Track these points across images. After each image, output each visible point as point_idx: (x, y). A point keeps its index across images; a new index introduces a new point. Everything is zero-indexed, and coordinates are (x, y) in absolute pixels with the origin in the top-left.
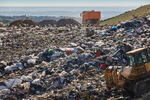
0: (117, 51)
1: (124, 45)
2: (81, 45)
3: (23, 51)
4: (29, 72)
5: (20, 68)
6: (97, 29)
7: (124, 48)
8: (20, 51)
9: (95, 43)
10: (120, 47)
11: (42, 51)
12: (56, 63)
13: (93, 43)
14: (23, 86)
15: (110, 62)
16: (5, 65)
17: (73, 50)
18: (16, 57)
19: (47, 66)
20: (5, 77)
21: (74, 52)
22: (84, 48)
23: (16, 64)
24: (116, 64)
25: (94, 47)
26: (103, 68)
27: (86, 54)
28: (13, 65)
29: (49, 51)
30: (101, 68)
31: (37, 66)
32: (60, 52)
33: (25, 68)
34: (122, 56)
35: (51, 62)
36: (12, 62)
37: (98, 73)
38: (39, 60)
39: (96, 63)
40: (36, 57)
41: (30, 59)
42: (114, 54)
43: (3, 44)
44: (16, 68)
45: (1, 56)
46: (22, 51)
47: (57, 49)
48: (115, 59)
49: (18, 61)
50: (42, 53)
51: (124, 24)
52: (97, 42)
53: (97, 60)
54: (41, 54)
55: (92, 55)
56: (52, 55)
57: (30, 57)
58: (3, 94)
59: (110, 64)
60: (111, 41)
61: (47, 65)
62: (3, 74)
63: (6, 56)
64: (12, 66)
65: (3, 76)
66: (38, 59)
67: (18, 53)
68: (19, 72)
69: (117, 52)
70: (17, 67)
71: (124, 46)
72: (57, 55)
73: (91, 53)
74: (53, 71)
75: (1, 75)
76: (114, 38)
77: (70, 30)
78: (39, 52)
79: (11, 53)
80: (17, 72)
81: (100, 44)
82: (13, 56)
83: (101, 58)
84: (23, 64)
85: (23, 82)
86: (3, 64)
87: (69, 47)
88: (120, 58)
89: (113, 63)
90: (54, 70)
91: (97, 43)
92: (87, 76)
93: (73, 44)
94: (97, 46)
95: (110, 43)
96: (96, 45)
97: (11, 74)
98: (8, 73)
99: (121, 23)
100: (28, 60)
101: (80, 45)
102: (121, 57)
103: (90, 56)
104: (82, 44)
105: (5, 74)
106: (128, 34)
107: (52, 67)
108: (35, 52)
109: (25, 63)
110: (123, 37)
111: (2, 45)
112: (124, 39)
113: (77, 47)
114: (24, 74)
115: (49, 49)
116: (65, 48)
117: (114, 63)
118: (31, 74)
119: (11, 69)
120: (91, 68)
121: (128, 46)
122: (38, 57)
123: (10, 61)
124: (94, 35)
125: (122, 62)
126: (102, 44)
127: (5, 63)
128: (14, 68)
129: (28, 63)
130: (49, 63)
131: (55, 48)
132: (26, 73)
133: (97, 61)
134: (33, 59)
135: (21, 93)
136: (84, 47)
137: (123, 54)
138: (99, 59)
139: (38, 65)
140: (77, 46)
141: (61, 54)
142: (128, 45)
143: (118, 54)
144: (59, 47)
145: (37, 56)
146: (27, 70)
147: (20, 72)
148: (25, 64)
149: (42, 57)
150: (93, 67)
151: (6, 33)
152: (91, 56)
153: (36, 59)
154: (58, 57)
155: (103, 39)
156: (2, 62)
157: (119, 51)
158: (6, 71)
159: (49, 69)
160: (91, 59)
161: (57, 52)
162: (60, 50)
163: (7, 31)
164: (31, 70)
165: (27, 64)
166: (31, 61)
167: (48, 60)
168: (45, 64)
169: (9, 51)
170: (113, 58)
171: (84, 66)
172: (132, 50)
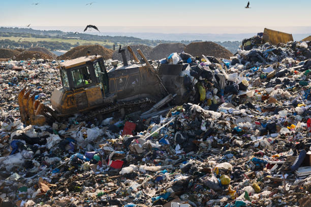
0: (165, 123)
1: (184, 110)
7: (185, 118)
10: (175, 114)
15: (137, 153)
24: (152, 159)
26: (114, 169)
30: (109, 170)
34: (174, 137)
37: (95, 183)
39: (102, 154)
42: (153, 133)
48: (153, 145)
53: (108, 146)
59: (134, 158)
69: (164, 125)
71: (186, 111)
83: (117, 141)
88: (168, 142)
89: (143, 157)
92: (59, 192)
99: (240, 54)
102: (172, 141)
103: (103, 135)
117: (148, 156)
120: (85, 168)
121: (193, 111)
125: (170, 154)
133: (106, 149)
137: (177, 133)
138: (114, 146)
142: (195, 109)
143: (166, 132)
150: (91, 165)
157: (172, 123)
163: (17, 68)
170: (148, 141)
171: (69, 163)
172: (203, 121)
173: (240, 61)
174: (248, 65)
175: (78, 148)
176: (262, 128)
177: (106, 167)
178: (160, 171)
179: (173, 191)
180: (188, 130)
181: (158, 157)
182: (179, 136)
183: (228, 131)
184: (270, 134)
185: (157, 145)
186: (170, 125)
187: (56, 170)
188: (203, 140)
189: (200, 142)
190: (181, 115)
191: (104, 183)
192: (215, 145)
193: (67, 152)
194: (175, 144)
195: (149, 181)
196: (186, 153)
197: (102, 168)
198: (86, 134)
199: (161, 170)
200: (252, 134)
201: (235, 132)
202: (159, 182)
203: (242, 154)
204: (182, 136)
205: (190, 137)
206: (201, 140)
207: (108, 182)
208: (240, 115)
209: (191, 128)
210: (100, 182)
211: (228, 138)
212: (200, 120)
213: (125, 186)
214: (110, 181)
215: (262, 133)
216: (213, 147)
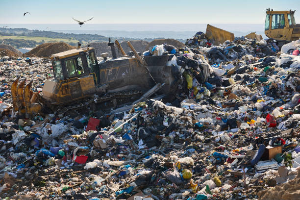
0: (129, 118)
1: (147, 106)
7: (147, 114)
10: (138, 109)
15: (101, 148)
24: (115, 154)
26: (79, 164)
30: (74, 165)
34: (137, 133)
37: (59, 178)
39: (67, 149)
42: (117, 128)
48: (117, 140)
53: (72, 141)
59: (98, 153)
69: (127, 121)
71: (149, 107)
83: (82, 136)
88: (131, 138)
89: (106, 152)
92: (25, 186)
102: (135, 137)
103: (67, 131)
117: (111, 151)
120: (50, 163)
121: (155, 107)
125: (133, 149)
133: (70, 144)
137: (140, 129)
138: (79, 141)
142: (157, 105)
143: (129, 127)
150: (56, 160)
157: (135, 118)
170: (112, 137)
171: (34, 159)
172: (165, 117)
174: (210, 62)
175: (43, 143)
176: (223, 123)
177: (71, 163)
178: (123, 166)
179: (136, 185)
180: (150, 125)
181: (122, 152)
182: (142, 131)
183: (189, 126)
184: (230, 129)
185: (120, 140)
186: (133, 121)
187: (21, 165)
188: (166, 136)
189: (163, 137)
190: (144, 111)
191: (68, 178)
192: (177, 140)
193: (32, 147)
194: (138, 139)
195: (112, 175)
196: (149, 148)
197: (67, 163)
198: (51, 130)
199: (125, 164)
200: (213, 129)
201: (197, 127)
202: (122, 177)
203: (203, 149)
204: (144, 131)
205: (152, 132)
206: (164, 135)
207: (72, 177)
208: (201, 110)
209: (154, 123)
210: (64, 177)
211: (190, 134)
212: (162, 116)
213: (89, 181)
214: (75, 176)
215: (223, 128)
216: (175, 142)
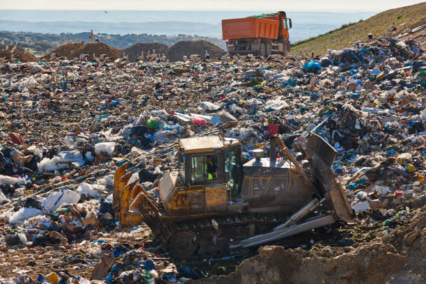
0: (320, 122)
1: (336, 109)
2: (230, 106)
3: (83, 121)
4: (98, 175)
5: (77, 165)
6: (269, 68)
7: (338, 117)
8: (76, 121)
9: (264, 103)
10: (327, 113)
11: (132, 122)
12: (165, 152)
13: (261, 102)
14: (84, 209)
16: (37, 156)
17: (208, 120)
18: (66, 137)
19: (143, 160)
20: (37, 186)
21: (212, 125)
22: (237, 114)
23: (65, 154)
25: (263, 111)
27: (243, 129)
28: (58, 157)
29: (149, 121)
31: (119, 160)
32: (177, 125)
33: (88, 163)
34: (331, 135)
35: (154, 149)
36: (55, 148)
38: (123, 143)
40: (117, 137)
41: (101, 141)
43: (34, 104)
44: (65, 165)
45: (29, 132)
46: (81, 121)
47: (168, 117)
49: (72, 147)
50: (131, 125)
51: (337, 56)
52: (269, 101)
54: (129, 128)
55: (256, 133)
56: (157, 133)
57: (100, 136)
58: (33, 228)
60: (304, 97)
61: (144, 156)
62: (34, 179)
63: (40, 132)
64: (55, 158)
65: (34, 182)
66: (120, 143)
67: (72, 126)
68: (72, 175)
69: (319, 125)
70: (68, 160)
71: (338, 110)
72: (169, 131)
73: (256, 128)
74: (160, 171)
75: (29, 181)
76: (311, 89)
77: (203, 70)
78: (123, 125)
79: (54, 125)
80: (68, 174)
81: (278, 105)
82: (57, 132)
84: (83, 154)
85: (84, 198)
86: (32, 154)
87: (199, 113)
90: (161, 169)
91: (270, 104)
93: (209, 104)
94: (270, 110)
95: (302, 102)
96: (267, 107)
97: (54, 179)
98: (46, 175)
99: (330, 54)
100: (96, 143)
101: (228, 109)
102: (330, 139)
103: (251, 135)
104: (231, 104)
105: (38, 179)
106: (348, 81)
107: (155, 161)
108: (113, 124)
109: (89, 150)
110: (334, 87)
111: (31, 105)
112: (339, 92)
113: (221, 113)
114: (84, 179)
115: (149, 118)
116: (190, 115)
118: (103, 180)
119: (53, 167)
121: (346, 110)
122: (122, 137)
123: (50, 147)
124: (262, 83)
126: (282, 104)
127: (39, 152)
128: (61, 163)
129: (95, 151)
130: (147, 153)
131: (163, 113)
132: (89, 176)
133: (268, 147)
134: (108, 141)
135: (78, 225)
136: (237, 111)
137: (334, 132)
139: (121, 157)
140: (220, 109)
141: (178, 128)
142: (348, 107)
143: (322, 131)
144: (173, 113)
145: (119, 135)
146: (94, 170)
147: (76, 172)
148: (88, 154)
149: (130, 136)
151: (41, 75)
152: (254, 136)
153: (117, 141)
154: (171, 137)
155: (285, 94)
156: (32, 148)
157: (325, 122)
158: (40, 171)
159: (147, 167)
160: (254, 142)
161: (168, 124)
162: (176, 121)
163: (45, 70)
164: (105, 170)
165: (94, 154)
166: (104, 146)
167: (146, 145)
168: (139, 155)
169: (48, 121)
172: (357, 120)
173: (333, 62)
174: (342, 67)
176: (409, 127)
179: (368, 178)
180: (342, 128)
182: (336, 134)
183: (379, 130)
184: (418, 132)
186: (324, 124)
188: (361, 138)
189: (358, 140)
190: (334, 114)
192: (371, 142)
194: (334, 142)
196: (346, 150)
200: (402, 133)
201: (386, 130)
203: (403, 149)
204: (339, 134)
205: (347, 135)
206: (359, 138)
208: (385, 114)
209: (346, 126)
211: (383, 136)
212: (354, 119)
215: (411, 132)
216: (371, 144)
